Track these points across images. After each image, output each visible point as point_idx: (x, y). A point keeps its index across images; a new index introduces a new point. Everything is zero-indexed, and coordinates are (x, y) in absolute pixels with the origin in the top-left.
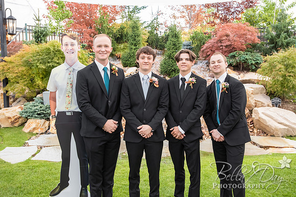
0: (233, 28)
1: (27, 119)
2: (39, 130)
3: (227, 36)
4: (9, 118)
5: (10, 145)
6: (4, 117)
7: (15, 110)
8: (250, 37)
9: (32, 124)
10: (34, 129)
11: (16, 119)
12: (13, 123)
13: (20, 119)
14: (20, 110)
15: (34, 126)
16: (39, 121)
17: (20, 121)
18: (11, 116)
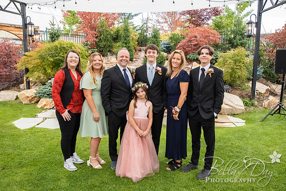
0: (200, 31)
1: (40, 98)
2: (48, 106)
3: (196, 37)
4: (28, 97)
5: (25, 116)
6: (24, 96)
7: (32, 92)
8: (212, 38)
9: (44, 101)
10: (45, 105)
11: (32, 98)
12: (30, 101)
13: (36, 98)
14: (35, 91)
15: (44, 103)
16: (48, 99)
17: (36, 100)
18: (29, 96)
